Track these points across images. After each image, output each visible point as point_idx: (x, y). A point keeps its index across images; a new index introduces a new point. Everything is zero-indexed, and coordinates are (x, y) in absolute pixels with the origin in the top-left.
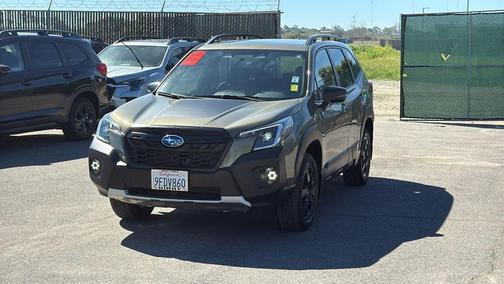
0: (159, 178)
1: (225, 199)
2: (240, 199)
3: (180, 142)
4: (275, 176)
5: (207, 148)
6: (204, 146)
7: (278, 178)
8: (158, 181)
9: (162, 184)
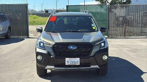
0: (68, 61)
1: (92, 67)
2: (97, 66)
3: (75, 48)
4: (107, 58)
5: (85, 49)
6: (84, 49)
7: (108, 58)
8: (68, 62)
9: (70, 63)
